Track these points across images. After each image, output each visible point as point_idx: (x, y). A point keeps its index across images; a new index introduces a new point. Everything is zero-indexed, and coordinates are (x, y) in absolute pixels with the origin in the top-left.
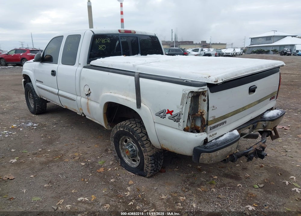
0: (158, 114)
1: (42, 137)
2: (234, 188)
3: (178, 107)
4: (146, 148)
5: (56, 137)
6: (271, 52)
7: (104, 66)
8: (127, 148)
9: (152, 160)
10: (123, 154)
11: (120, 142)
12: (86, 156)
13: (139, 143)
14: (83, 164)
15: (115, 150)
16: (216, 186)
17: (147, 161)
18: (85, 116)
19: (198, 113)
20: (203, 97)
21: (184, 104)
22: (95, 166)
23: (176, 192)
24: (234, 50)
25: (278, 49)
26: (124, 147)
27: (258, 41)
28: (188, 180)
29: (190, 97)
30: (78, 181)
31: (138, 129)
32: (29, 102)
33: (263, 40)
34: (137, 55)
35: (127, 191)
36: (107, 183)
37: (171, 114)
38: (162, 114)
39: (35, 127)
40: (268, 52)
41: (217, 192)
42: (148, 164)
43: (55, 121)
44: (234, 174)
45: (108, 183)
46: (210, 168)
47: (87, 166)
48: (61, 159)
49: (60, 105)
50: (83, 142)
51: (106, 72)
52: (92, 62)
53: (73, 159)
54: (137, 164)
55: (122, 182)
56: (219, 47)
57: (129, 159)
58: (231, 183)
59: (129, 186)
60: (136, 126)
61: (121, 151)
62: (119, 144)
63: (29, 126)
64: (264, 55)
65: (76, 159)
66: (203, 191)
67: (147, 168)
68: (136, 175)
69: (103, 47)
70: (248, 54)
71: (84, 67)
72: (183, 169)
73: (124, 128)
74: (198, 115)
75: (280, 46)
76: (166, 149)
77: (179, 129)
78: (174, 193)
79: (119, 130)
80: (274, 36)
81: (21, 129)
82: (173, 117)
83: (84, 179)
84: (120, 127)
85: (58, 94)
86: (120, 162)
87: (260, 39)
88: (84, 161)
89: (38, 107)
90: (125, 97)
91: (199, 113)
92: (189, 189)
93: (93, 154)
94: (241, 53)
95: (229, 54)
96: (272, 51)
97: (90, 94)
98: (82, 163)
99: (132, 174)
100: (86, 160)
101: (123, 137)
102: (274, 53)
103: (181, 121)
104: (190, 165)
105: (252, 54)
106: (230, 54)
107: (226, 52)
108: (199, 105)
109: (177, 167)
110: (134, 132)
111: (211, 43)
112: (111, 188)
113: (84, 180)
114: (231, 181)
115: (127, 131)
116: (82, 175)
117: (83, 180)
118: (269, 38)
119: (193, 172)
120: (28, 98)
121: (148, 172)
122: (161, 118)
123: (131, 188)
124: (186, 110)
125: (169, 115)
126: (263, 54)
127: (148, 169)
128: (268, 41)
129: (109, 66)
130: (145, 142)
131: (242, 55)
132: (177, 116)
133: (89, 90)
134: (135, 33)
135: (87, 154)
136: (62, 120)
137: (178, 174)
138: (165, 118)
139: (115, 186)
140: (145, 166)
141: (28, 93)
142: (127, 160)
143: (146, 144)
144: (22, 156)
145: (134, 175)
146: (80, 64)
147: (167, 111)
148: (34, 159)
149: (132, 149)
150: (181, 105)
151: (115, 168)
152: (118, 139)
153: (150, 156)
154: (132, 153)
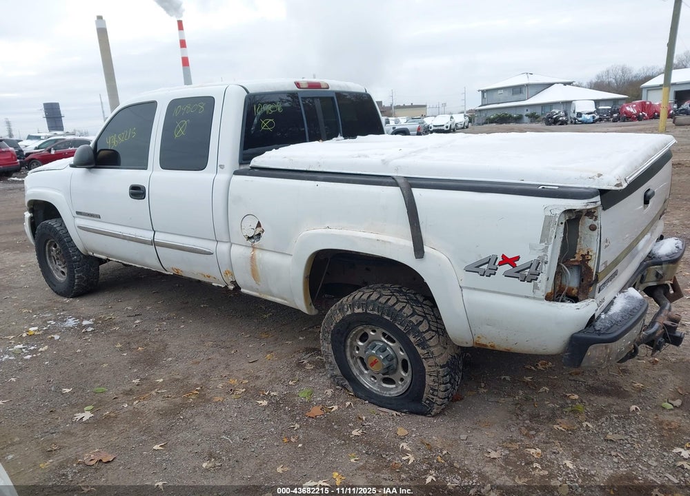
0: (475, 268)
1: (121, 350)
2: (626, 416)
3: (532, 247)
4: (432, 349)
5: (156, 346)
6: (526, 119)
7: (296, 168)
8: (373, 355)
9: (445, 376)
10: (357, 368)
11: (349, 340)
12: (258, 383)
13: (412, 339)
14: (265, 403)
15: (334, 362)
16: (587, 415)
17: (432, 378)
18: (237, 288)
19: (575, 257)
20: (588, 221)
21: (551, 238)
22: (294, 405)
23: (512, 441)
24: (452, 118)
25: (538, 112)
26: (357, 352)
27: (496, 95)
28: (522, 411)
29: (562, 223)
30: (275, 444)
31: (404, 307)
32: (49, 268)
33: (507, 94)
34: (335, 138)
35: (404, 452)
36: (347, 440)
37: (514, 266)
38: (485, 267)
39: (90, 329)
40: (518, 119)
41: (597, 429)
42: (436, 384)
43: (129, 308)
44: (607, 384)
45: (350, 439)
46: (551, 377)
47: (276, 405)
48: (203, 398)
49: (159, 268)
50: (233, 352)
51: (307, 181)
52: (255, 159)
53: (233, 393)
54: (397, 387)
55: (379, 433)
56: (417, 113)
57: (372, 379)
58: (614, 405)
59: (402, 439)
60: (398, 301)
61: (351, 362)
62: (345, 346)
63: (72, 328)
64: (512, 125)
65: (238, 392)
66: (568, 430)
67: (433, 394)
68: (403, 414)
69: (270, 125)
70: (479, 124)
71: (236, 173)
72: (495, 388)
73: (367, 308)
74: (575, 261)
75: (543, 106)
76: (486, 345)
77: (534, 298)
78: (510, 443)
79: (349, 313)
80: (527, 85)
81: (57, 337)
82: (518, 272)
83: (289, 438)
84: (352, 306)
85: (153, 243)
86: (351, 389)
87: (499, 92)
88: (262, 395)
89: (78, 278)
90: (374, 236)
91: (578, 257)
92: (537, 431)
93: (274, 376)
94: (466, 124)
95: (442, 128)
96: (526, 116)
97: (259, 235)
98: (259, 402)
99: (394, 413)
100: (266, 394)
101: (359, 329)
102: (531, 122)
103: (542, 277)
104: (508, 378)
105: (487, 125)
106: (444, 128)
107: (435, 124)
108: (578, 240)
109: (483, 385)
110: (396, 315)
111: (395, 105)
112: (364, 452)
113: (290, 441)
114: (610, 400)
115: (375, 313)
116: (276, 428)
117: (286, 440)
118: (517, 90)
119: (521, 392)
120: (46, 259)
121: (434, 403)
122: (483, 275)
123: (409, 445)
124: (553, 253)
125: (507, 267)
126: (509, 123)
127: (437, 396)
128: (516, 97)
129: (310, 166)
130: (427, 336)
131: (467, 127)
132: (529, 268)
133: (259, 225)
134: (328, 88)
135: (257, 377)
136: (150, 305)
137: (492, 399)
138: (494, 274)
139: (369, 443)
140: (427, 389)
141: (45, 247)
142: (367, 382)
143: (430, 339)
144: (100, 401)
145: (399, 413)
146: (222, 167)
147: (500, 259)
148: (136, 406)
149: (386, 354)
150: (541, 242)
151: (348, 403)
152: (345, 334)
153: (442, 367)
154: (386, 364)
